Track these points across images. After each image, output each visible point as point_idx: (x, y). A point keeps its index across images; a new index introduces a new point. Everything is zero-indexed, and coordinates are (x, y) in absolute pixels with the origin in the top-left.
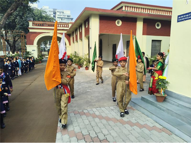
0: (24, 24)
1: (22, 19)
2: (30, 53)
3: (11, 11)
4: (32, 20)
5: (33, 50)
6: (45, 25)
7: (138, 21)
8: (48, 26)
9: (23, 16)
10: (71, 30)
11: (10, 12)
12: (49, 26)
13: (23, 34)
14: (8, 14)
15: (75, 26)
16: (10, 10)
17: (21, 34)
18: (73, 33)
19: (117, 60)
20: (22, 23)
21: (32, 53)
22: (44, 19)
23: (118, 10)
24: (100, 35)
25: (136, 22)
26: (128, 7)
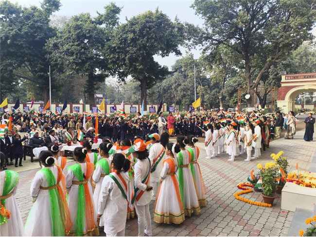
2: (280, 109)
4: (286, 73)
5: (283, 106)
6: (299, 77)
8: (303, 79)
11: (263, 71)
12: (305, 77)
14: (261, 74)
17: (272, 89)
20: (275, 73)
21: (282, 109)
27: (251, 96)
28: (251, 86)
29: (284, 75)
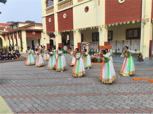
18: (8, 34)
25: (41, 33)
26: (37, 25)
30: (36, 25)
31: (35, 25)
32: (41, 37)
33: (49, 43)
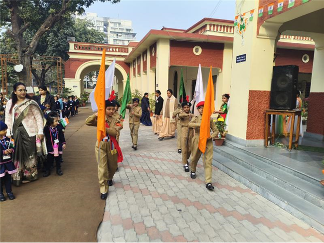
0: (59, 45)
1: (57, 36)
2: (70, 91)
3: (46, 28)
4: (74, 40)
5: (74, 87)
6: (92, 48)
7: (225, 48)
8: (97, 50)
9: (59, 33)
10: (132, 57)
11: (44, 30)
13: (60, 61)
14: (41, 32)
15: (137, 53)
16: (44, 26)
17: (58, 61)
18: (134, 61)
19: (188, 104)
20: (56, 44)
21: (72, 90)
22: (90, 36)
23: (194, 32)
24: (171, 68)
25: (223, 50)
26: (214, 25)
27: (24, 68)
28: (24, 52)
29: (73, 42)
30: (211, 25)
31: (205, 26)
32: (221, 68)
33: (270, 90)
